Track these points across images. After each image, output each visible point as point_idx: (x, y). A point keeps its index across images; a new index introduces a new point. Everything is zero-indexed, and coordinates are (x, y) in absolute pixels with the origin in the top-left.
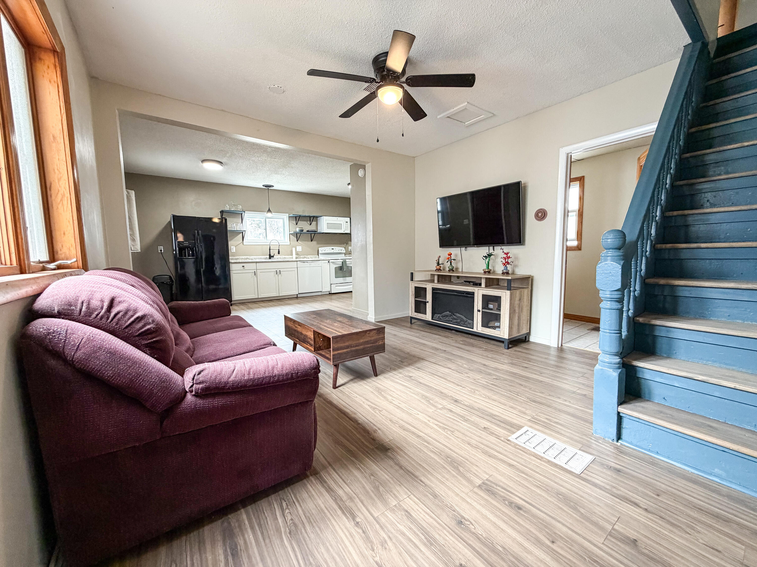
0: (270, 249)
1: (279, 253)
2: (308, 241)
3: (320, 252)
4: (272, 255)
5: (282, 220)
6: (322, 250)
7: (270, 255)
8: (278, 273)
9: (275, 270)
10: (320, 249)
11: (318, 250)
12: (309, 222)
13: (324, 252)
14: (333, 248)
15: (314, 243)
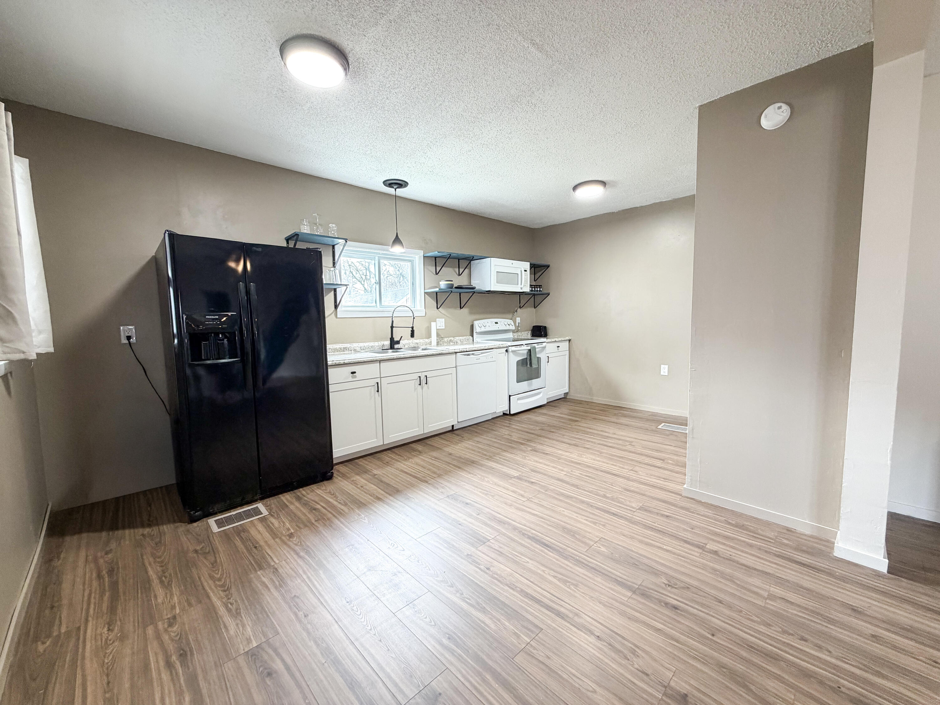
0: (392, 327)
1: (412, 335)
2: (455, 308)
3: (477, 329)
4: (395, 339)
5: (409, 264)
6: (481, 325)
7: (392, 339)
8: (423, 381)
9: (416, 376)
10: (476, 323)
11: (472, 327)
12: (457, 270)
13: (483, 329)
14: (496, 320)
15: (465, 311)
